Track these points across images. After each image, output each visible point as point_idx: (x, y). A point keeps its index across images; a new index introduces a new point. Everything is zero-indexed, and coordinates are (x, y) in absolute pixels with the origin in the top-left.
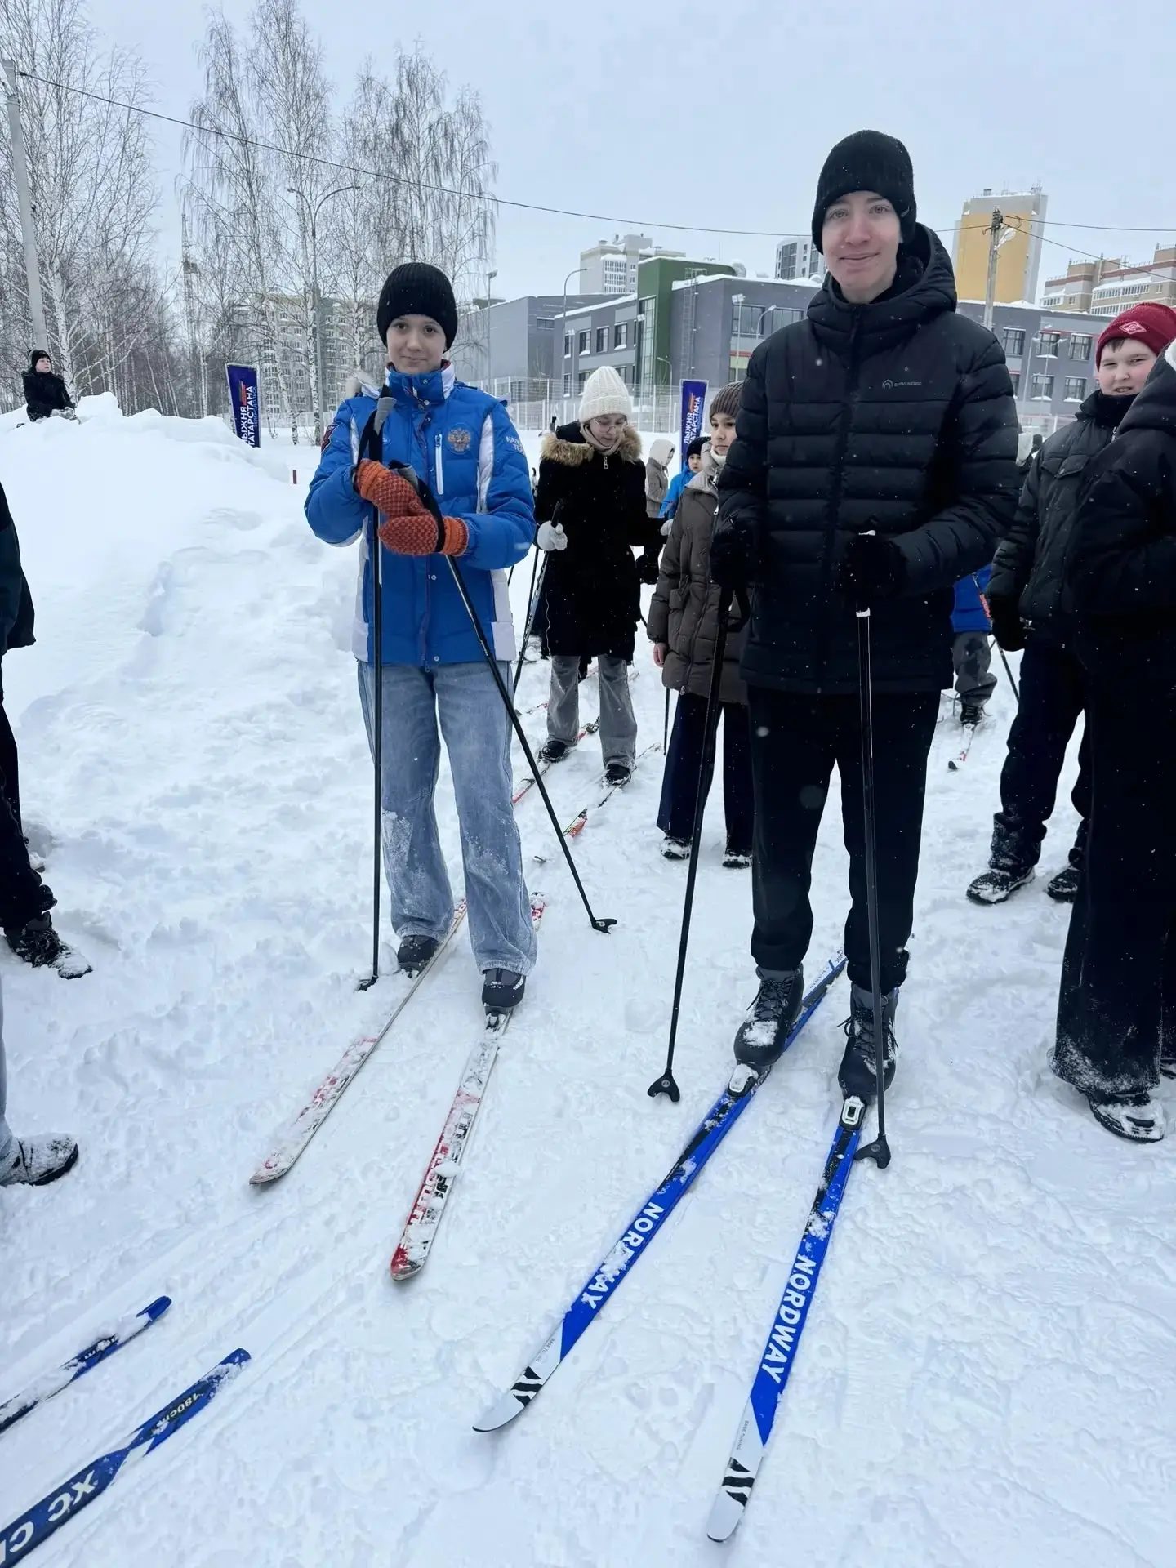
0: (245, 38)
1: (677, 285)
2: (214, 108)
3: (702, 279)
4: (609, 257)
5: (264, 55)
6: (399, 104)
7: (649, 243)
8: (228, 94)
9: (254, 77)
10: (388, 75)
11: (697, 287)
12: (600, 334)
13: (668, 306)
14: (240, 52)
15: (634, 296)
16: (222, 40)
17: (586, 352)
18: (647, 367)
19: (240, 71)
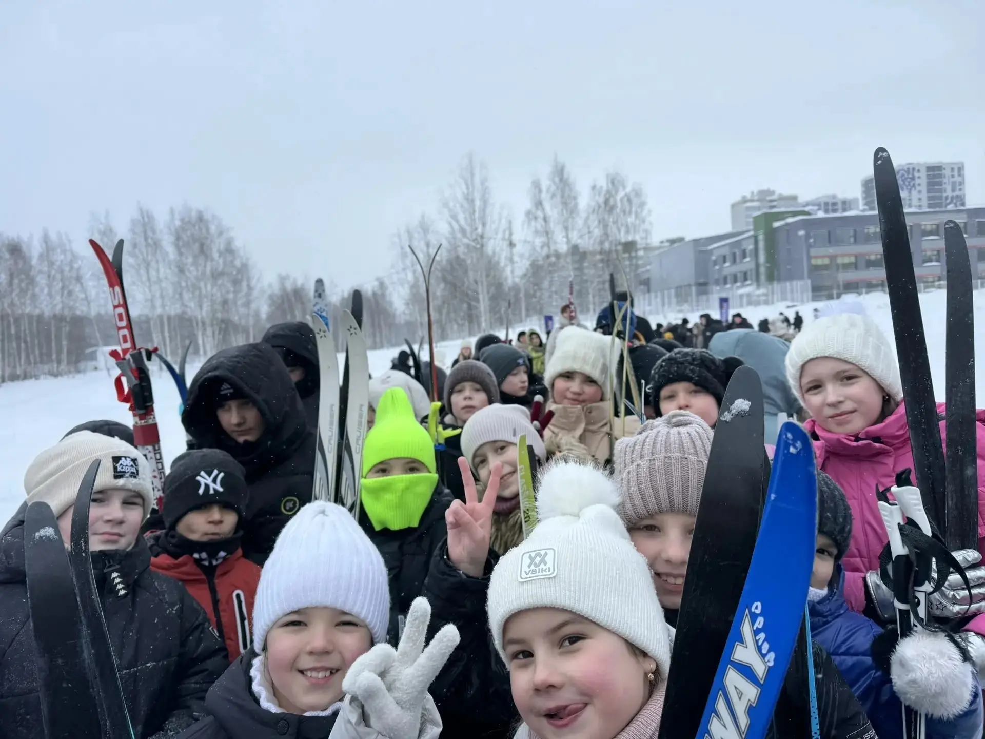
0: (545, 183)
1: (776, 224)
2: (534, 210)
3: (790, 220)
4: (749, 204)
5: (553, 188)
6: (608, 192)
7: (773, 193)
8: (539, 204)
9: (549, 196)
10: (603, 183)
11: (787, 224)
12: (734, 255)
13: (772, 237)
14: (544, 188)
15: (752, 233)
16: (537, 185)
17: (727, 264)
18: (762, 270)
19: (544, 195)
